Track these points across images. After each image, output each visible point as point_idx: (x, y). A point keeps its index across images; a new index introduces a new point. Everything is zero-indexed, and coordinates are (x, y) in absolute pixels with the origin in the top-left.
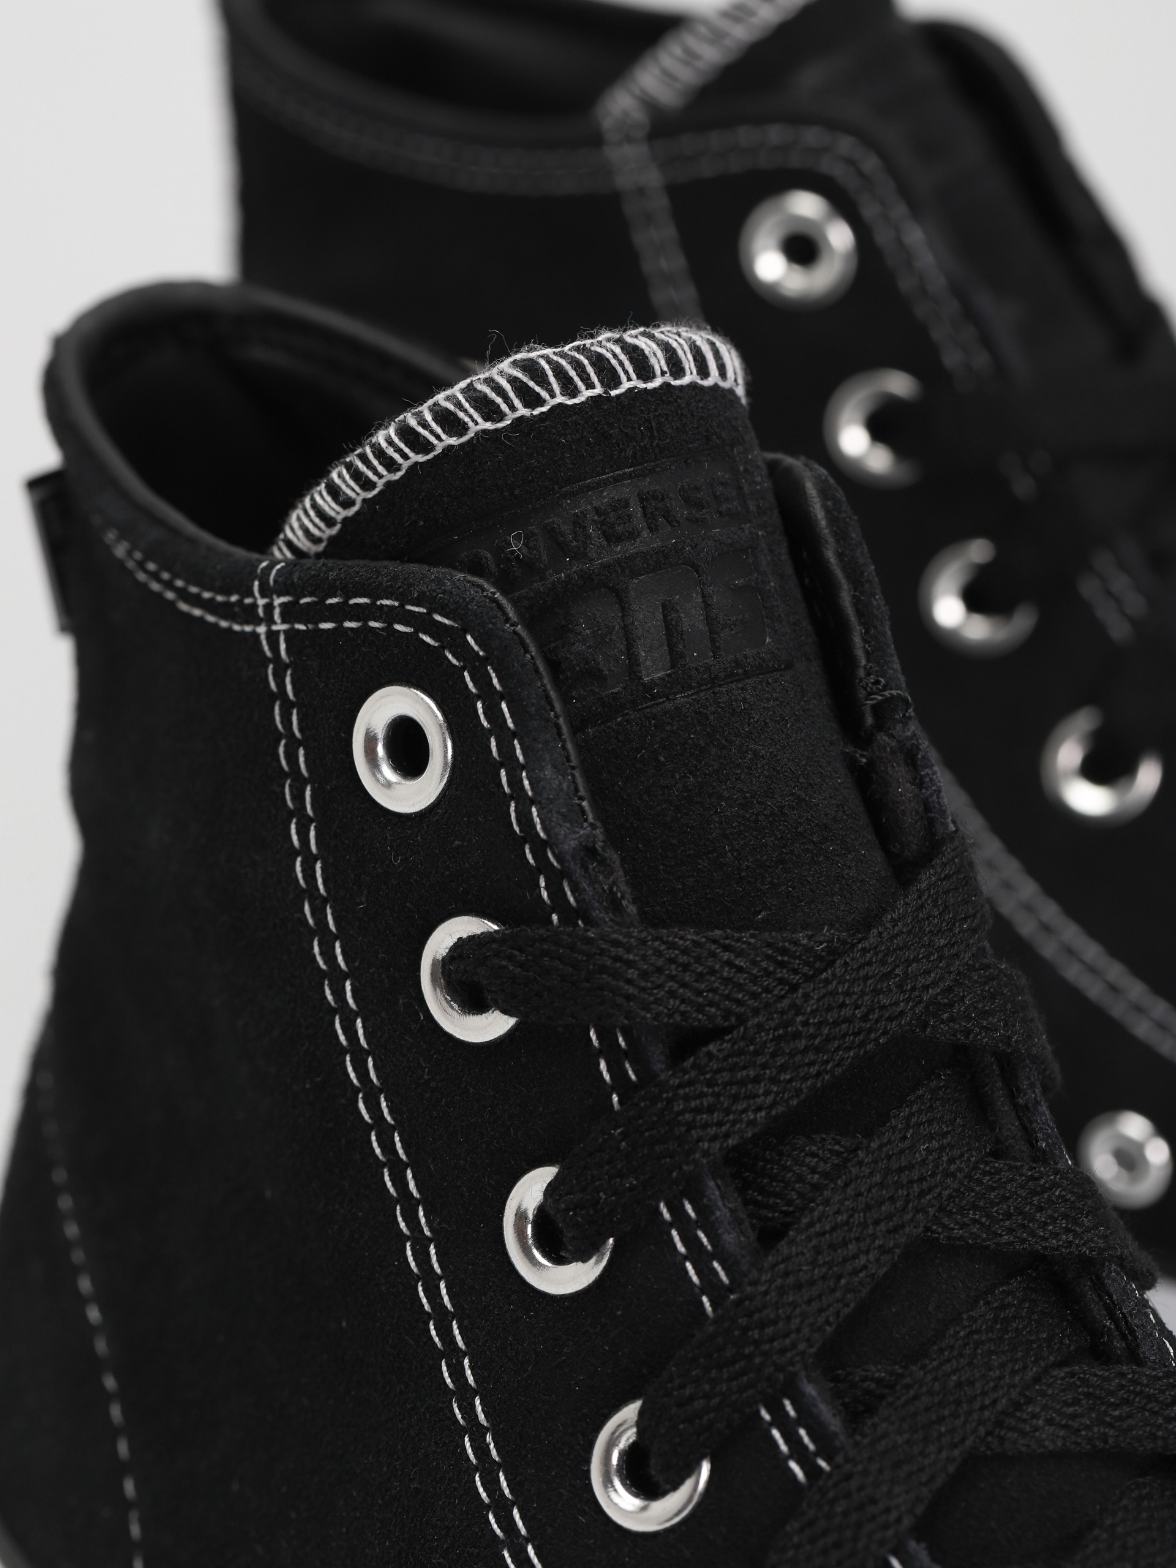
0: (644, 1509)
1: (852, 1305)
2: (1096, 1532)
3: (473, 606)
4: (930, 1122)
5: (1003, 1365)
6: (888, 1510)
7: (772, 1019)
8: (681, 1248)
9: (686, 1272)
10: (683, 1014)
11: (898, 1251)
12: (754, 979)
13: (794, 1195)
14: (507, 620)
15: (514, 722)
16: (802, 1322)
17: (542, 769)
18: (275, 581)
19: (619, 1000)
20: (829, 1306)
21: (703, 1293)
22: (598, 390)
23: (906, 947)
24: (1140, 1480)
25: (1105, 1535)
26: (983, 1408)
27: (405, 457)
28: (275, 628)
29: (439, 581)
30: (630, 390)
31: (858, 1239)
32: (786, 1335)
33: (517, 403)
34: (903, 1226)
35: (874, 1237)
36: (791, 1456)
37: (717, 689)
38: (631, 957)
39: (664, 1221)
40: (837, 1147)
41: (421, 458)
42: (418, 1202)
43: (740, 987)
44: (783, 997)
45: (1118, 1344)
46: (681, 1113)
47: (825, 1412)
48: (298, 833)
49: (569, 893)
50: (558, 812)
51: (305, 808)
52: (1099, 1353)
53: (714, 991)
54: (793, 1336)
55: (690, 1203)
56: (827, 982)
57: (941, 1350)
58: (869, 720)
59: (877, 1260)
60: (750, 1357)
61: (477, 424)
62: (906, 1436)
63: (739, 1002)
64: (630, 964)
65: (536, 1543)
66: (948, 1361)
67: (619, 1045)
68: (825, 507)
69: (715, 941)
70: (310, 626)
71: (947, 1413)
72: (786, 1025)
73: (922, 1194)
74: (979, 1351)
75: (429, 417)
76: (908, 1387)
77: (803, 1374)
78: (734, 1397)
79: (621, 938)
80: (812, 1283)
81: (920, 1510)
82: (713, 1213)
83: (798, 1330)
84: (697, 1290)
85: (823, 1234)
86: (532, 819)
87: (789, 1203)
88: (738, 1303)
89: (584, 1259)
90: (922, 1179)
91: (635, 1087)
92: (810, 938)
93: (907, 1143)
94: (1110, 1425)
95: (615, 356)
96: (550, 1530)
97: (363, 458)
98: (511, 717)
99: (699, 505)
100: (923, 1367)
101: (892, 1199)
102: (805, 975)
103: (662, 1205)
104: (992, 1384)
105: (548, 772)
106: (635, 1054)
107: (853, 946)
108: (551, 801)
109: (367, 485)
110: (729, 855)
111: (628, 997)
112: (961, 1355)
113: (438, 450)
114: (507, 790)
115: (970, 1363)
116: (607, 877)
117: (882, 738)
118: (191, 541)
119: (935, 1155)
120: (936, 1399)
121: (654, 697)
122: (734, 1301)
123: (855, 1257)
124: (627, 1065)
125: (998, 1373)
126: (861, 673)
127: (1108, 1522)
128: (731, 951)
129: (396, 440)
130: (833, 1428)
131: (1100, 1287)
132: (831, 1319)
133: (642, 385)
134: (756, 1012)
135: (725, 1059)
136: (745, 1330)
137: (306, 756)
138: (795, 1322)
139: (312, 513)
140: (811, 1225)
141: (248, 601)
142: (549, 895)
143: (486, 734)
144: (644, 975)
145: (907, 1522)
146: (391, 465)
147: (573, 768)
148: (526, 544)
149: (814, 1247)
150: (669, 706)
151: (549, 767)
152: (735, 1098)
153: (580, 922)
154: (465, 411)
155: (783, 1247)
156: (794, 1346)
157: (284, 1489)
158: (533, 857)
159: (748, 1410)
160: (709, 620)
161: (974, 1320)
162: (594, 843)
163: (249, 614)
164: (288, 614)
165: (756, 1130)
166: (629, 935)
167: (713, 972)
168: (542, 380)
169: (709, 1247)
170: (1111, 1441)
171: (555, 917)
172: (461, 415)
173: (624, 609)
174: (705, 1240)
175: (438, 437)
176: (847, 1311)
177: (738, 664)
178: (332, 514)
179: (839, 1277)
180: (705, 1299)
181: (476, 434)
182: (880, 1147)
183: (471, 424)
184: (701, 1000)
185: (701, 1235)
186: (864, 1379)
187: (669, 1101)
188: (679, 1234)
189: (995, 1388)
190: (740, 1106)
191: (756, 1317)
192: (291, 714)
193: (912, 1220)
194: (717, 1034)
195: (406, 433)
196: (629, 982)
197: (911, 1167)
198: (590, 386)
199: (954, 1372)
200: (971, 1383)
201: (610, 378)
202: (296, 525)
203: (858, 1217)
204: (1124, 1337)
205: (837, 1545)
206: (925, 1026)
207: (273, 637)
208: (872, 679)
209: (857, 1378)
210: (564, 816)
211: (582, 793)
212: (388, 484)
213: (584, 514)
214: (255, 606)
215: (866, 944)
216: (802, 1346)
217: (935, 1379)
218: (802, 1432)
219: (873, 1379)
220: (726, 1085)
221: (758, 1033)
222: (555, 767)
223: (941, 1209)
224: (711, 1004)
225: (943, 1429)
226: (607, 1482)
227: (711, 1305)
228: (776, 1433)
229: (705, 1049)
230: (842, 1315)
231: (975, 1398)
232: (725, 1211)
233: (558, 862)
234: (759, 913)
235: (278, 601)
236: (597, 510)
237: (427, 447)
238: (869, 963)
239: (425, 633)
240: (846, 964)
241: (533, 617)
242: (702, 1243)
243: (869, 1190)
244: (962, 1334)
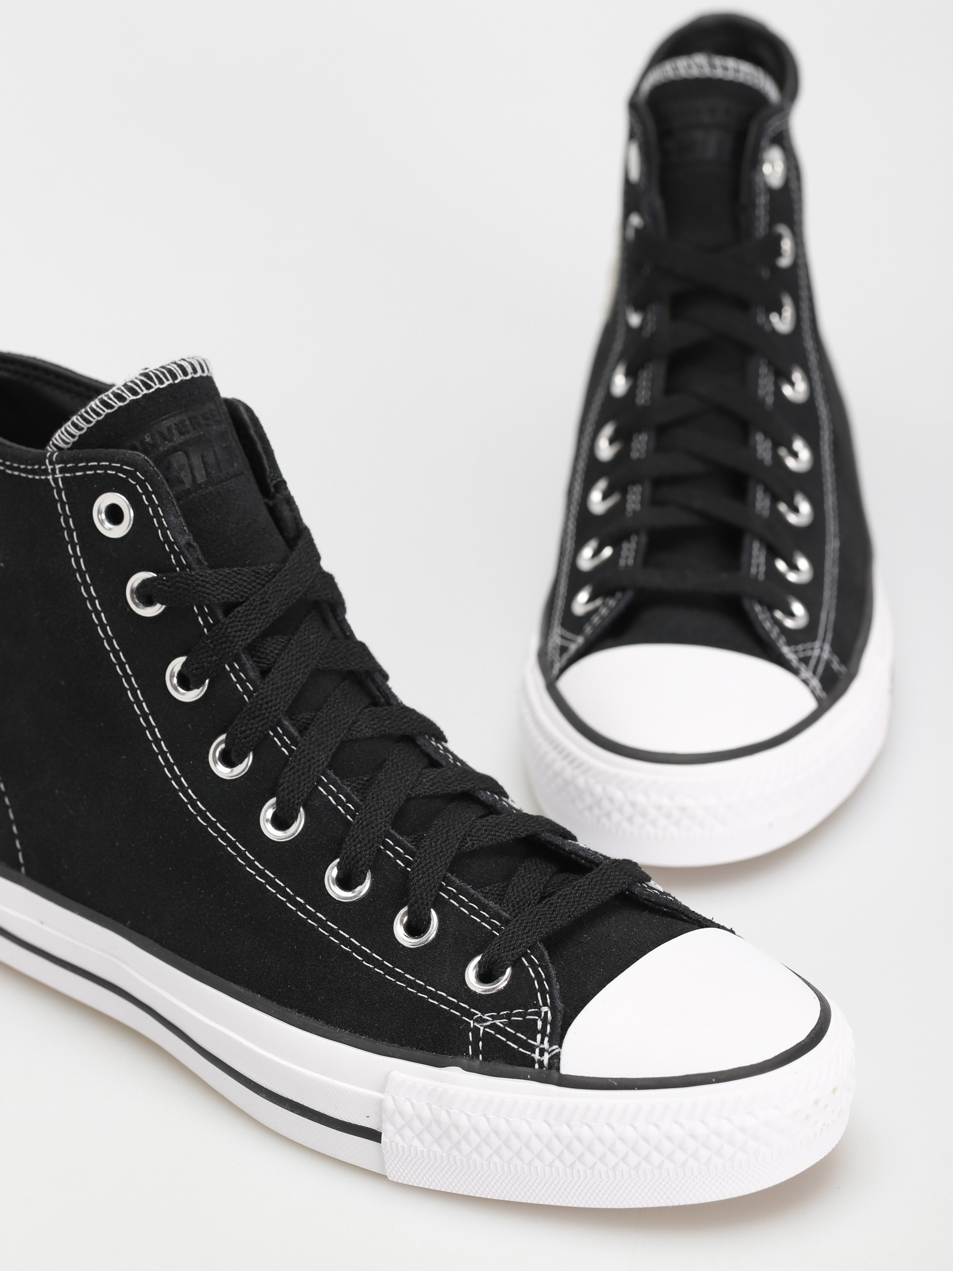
0: (232, 771)
1: (296, 693)
2: (387, 762)
3: (139, 462)
4: (312, 628)
5: (348, 709)
6: (319, 761)
7: (258, 597)
8: (235, 680)
9: (237, 688)
10: (227, 598)
11: (309, 673)
12: (249, 584)
13: (270, 657)
14: (151, 466)
15: (158, 501)
16: (281, 700)
17: (170, 517)
18: (56, 459)
19: (205, 595)
20: (289, 694)
21: (244, 694)
22: (171, 381)
23: (297, 568)
24: (398, 744)
25: (390, 763)
26: (344, 724)
27: (104, 411)
28: (56, 476)
29: (124, 454)
30: (182, 381)
31: (295, 670)
32: (276, 705)
33: (143, 388)
34: (309, 665)
35: (300, 669)
36: (282, 746)
37: (223, 484)
38: (208, 580)
39: (227, 671)
40: (282, 640)
41: (110, 411)
42: (131, 676)
43: (245, 587)
44: (260, 589)
45: (383, 700)
46: (230, 633)
47: (292, 730)
48: (72, 549)
49: (183, 560)
50: (178, 532)
51: (74, 540)
52: (375, 703)
53: (237, 589)
54: (278, 705)
55: (236, 663)
56: (275, 582)
57: (327, 706)
58: (272, 490)
59: (302, 677)
60: (264, 714)
61: (129, 397)
62: (321, 736)
63: (246, 592)
64: (208, 582)
65: (192, 788)
66: (330, 709)
67: (205, 611)
68: (248, 415)
69: (235, 572)
70: (72, 475)
71: (332, 727)
72: (263, 598)
73: (313, 654)
74: (340, 705)
75: (112, 396)
76: (318, 719)
77: (283, 718)
78: (260, 729)
79: (203, 574)
80: (282, 687)
81: (329, 759)
82: (246, 666)
83: (280, 703)
84: (242, 694)
85: (283, 670)
86: (168, 535)
87: (269, 660)
88: (258, 696)
89: (198, 688)
90: (313, 648)
91: (213, 625)
92: (266, 568)
93: (306, 636)
94: (386, 727)
95: (175, 369)
96: (197, 783)
97: (87, 412)
98: (157, 500)
99: (208, 419)
100: (322, 712)
101: (304, 655)
102: (267, 581)
103: (226, 665)
104: (346, 716)
105: (172, 518)
106: (212, 613)
107: (281, 569)
108: (174, 528)
109: (88, 422)
110: (234, 541)
111: (208, 594)
112: (334, 707)
113: (116, 408)
114: (157, 525)
115: (337, 710)
116: (196, 553)
117: (279, 496)
118: (10, 447)
119: (316, 639)
120: (328, 722)
121: (202, 488)
122: (255, 696)
123: (295, 676)
124: (209, 618)
125: (347, 712)
126: (268, 473)
127: (391, 758)
128: (241, 575)
129: (100, 405)
130: (296, 735)
131: (373, 681)
132: (290, 698)
133: (185, 378)
134: (252, 595)
135: (244, 612)
136: (261, 705)
137: (73, 521)
138: (278, 700)
139: (65, 434)
140: (279, 667)
141: (43, 467)
142: (175, 561)
143: (147, 507)
144: (213, 585)
145: (325, 763)
146: (98, 414)
147: (180, 516)
148: (152, 438)
149: (281, 674)
150: (208, 491)
151: (172, 516)
152: (248, 626)
153: (187, 570)
154: (125, 393)
155: (270, 675)
156: (279, 708)
157: (80, 789)
158: (169, 548)
159: (265, 732)
160: (217, 459)
161: (336, 695)
162: (190, 541)
163: (46, 472)
164: (62, 470)
165: (257, 636)
166: (206, 573)
167: (236, 582)
168: (151, 379)
169: (245, 678)
170: (387, 731)
171: (178, 569)
172: (124, 394)
173: (188, 458)
174: (243, 676)
175: (116, 403)
176: (294, 695)
177: (228, 474)
178: (74, 433)
179: (291, 684)
180: (245, 696)
181: (130, 401)
182: (298, 638)
183: (127, 397)
184: (233, 592)
185: (241, 674)
186: (302, 718)
187: (226, 629)
188: (233, 675)
189: (347, 717)
190: (250, 628)
191: (265, 700)
192: (65, 507)
193: (312, 662)
194: (240, 604)
195: (104, 403)
196: (208, 588)
197: (308, 644)
198: (168, 380)
199: (333, 713)
200: (339, 716)
201: (174, 377)
202: (58, 438)
203: (294, 663)
204: (384, 697)
205: (303, 774)
206: (306, 595)
207: (56, 480)
208: (272, 475)
209: (299, 719)
210: (179, 533)
211: (184, 524)
212: (98, 421)
213: (171, 426)
214: (47, 469)
215: (286, 568)
216: (282, 708)
217: (327, 716)
218: (285, 738)
219: (305, 718)
220: (244, 621)
221: (254, 602)
222: (174, 516)
223: (320, 658)
224: (236, 594)
225: (332, 732)
226: (215, 763)
227: (248, 698)
228: (276, 739)
229: (236, 610)
230: (293, 697)
231: (341, 721)
232: (249, 664)
233: (178, 549)
234: (247, 560)
235: (57, 467)
236: (175, 424)
237: (111, 407)
238: (287, 575)
239: (120, 473)
240: (280, 576)
241: (158, 461)
242: (242, 677)
243: (296, 653)
244: (333, 700)
